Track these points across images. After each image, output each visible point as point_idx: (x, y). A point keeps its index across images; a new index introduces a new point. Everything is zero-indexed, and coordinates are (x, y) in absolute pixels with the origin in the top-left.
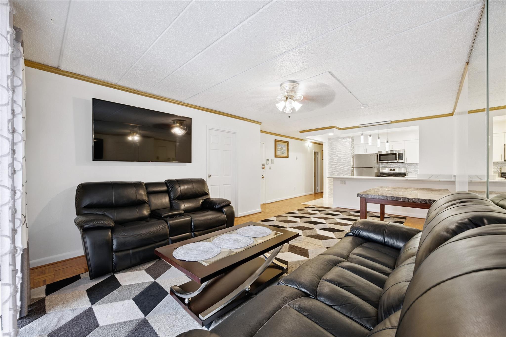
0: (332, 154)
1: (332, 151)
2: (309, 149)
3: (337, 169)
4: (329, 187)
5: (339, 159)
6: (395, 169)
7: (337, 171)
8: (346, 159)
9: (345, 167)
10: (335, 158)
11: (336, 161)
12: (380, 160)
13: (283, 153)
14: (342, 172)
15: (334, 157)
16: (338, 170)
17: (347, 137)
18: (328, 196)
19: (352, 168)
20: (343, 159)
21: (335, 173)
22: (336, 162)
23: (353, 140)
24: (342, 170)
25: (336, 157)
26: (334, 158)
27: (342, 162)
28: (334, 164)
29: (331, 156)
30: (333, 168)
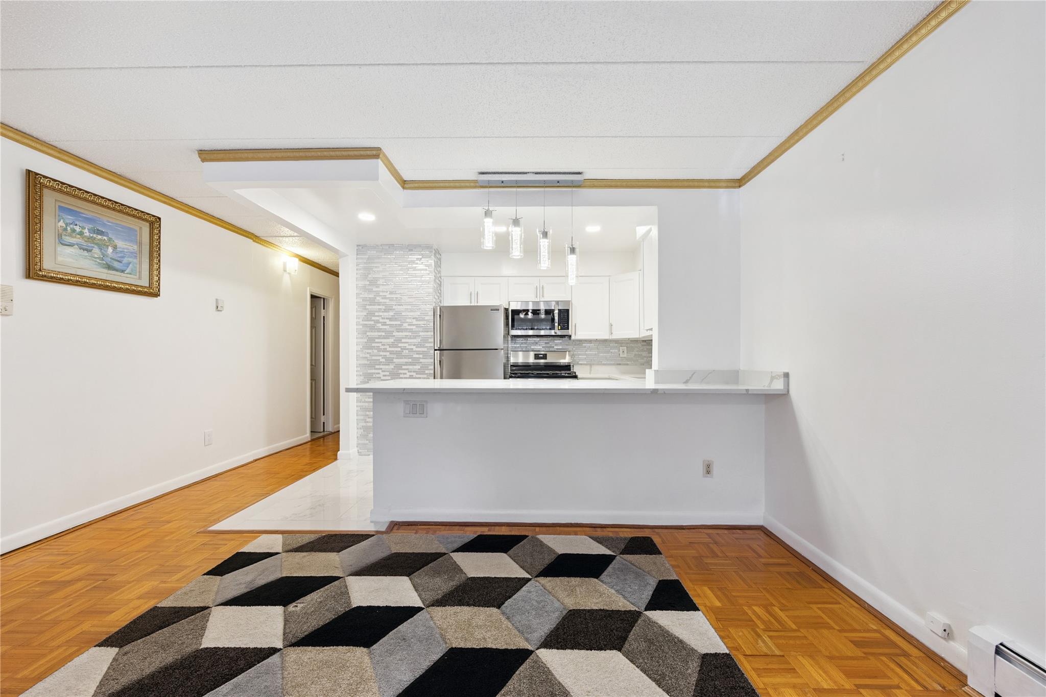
0: (372, 302)
1: (370, 291)
2: (286, 280)
3: (388, 354)
4: (360, 417)
5: (396, 320)
6: (546, 354)
7: (389, 361)
8: (417, 319)
9: (414, 347)
10: (381, 314)
11: (384, 327)
12: (513, 326)
13: (109, 267)
14: (406, 364)
15: (380, 310)
16: (392, 356)
17: (420, 246)
18: (356, 449)
19: (438, 352)
20: (408, 320)
21: (381, 367)
22: (384, 331)
23: (440, 259)
24: (405, 357)
25: (385, 311)
26: (378, 316)
27: (406, 330)
28: (379, 337)
29: (368, 307)
30: (375, 351)
